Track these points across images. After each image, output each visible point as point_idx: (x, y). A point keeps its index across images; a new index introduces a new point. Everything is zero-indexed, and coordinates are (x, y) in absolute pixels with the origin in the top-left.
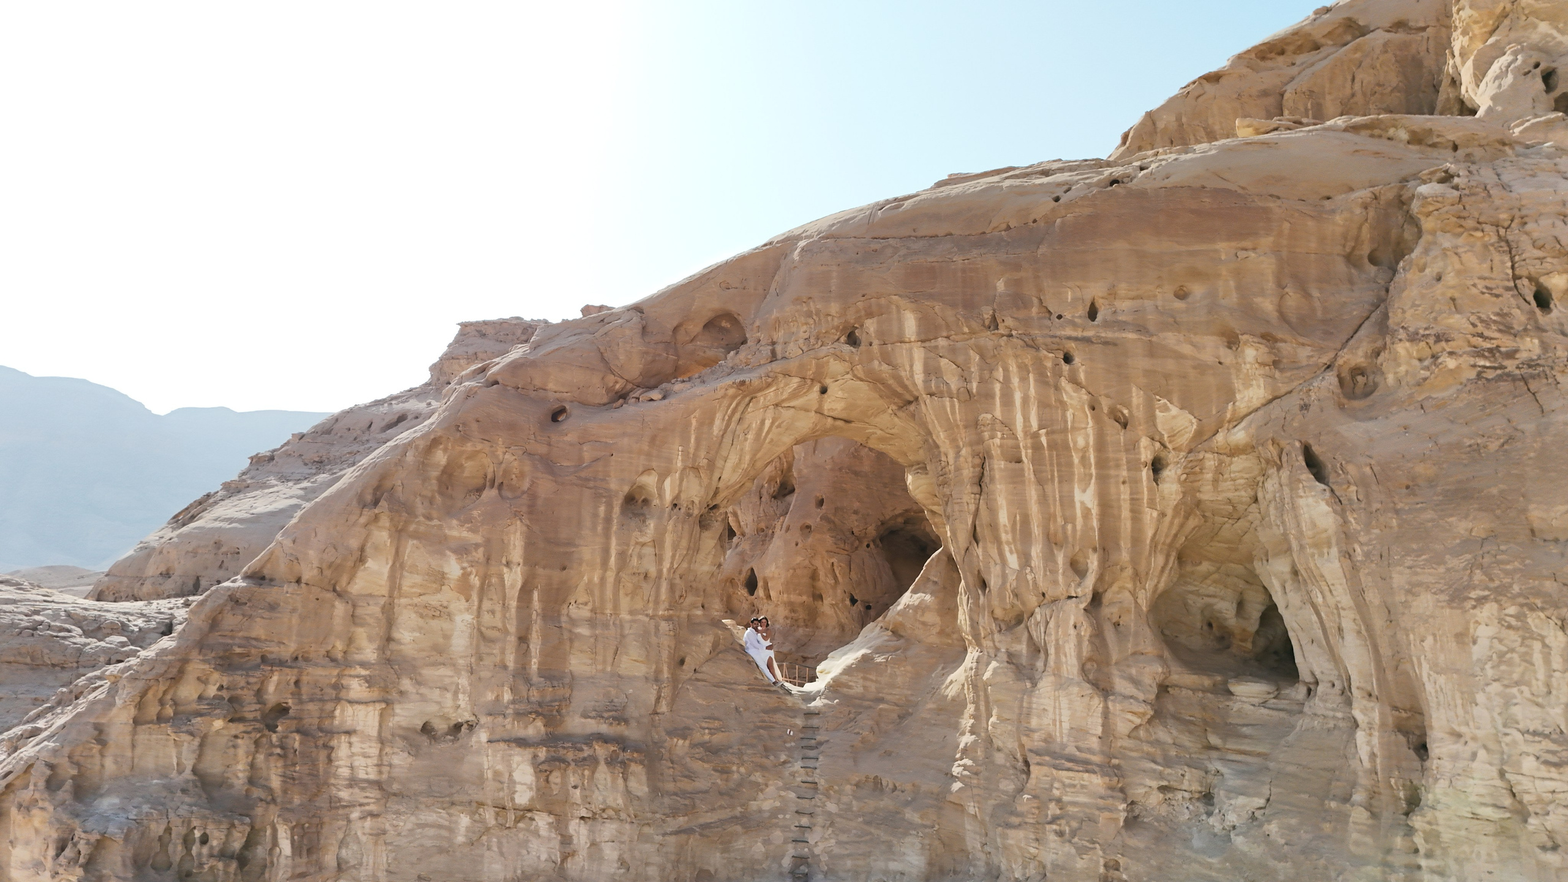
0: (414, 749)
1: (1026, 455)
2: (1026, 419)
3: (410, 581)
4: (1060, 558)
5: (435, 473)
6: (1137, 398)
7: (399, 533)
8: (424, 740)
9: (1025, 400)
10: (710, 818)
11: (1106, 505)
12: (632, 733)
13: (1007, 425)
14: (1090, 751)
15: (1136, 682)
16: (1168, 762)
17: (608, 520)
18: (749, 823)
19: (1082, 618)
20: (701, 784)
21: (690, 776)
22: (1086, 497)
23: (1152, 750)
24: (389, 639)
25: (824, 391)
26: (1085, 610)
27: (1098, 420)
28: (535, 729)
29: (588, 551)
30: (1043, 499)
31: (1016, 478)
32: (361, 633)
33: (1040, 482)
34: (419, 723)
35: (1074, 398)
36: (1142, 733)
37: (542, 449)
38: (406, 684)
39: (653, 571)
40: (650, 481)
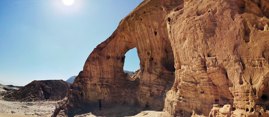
0: (93, 86)
1: (140, 37)
2: (139, 31)
3: (91, 69)
4: (146, 53)
5: (92, 57)
6: (150, 22)
7: (89, 64)
8: (94, 85)
9: (138, 28)
10: (116, 95)
11: (150, 41)
12: (109, 84)
13: (137, 33)
14: (147, 83)
15: (156, 71)
16: (159, 85)
17: (105, 59)
18: (121, 96)
19: (148, 62)
20: (116, 91)
21: (115, 90)
22: (148, 41)
23: (156, 83)
24: (91, 75)
25: (124, 38)
26: (149, 60)
27: (146, 27)
28: (100, 84)
29: (104, 63)
30: (143, 43)
31: (140, 41)
32: (89, 74)
33: (143, 41)
34: (94, 83)
35: (143, 25)
36: (156, 80)
37: (100, 53)
38: (92, 79)
39: (111, 65)
40: (109, 54)
